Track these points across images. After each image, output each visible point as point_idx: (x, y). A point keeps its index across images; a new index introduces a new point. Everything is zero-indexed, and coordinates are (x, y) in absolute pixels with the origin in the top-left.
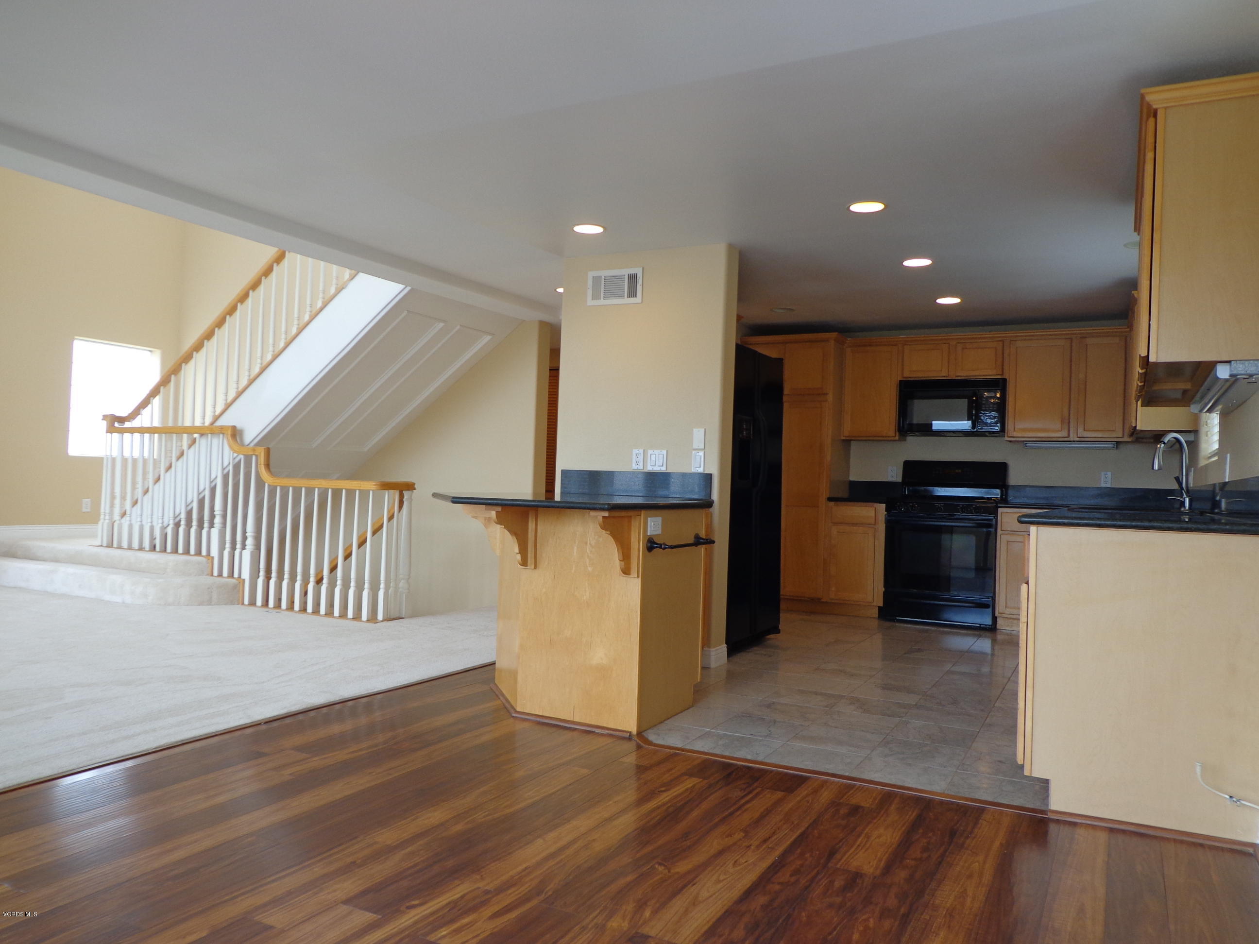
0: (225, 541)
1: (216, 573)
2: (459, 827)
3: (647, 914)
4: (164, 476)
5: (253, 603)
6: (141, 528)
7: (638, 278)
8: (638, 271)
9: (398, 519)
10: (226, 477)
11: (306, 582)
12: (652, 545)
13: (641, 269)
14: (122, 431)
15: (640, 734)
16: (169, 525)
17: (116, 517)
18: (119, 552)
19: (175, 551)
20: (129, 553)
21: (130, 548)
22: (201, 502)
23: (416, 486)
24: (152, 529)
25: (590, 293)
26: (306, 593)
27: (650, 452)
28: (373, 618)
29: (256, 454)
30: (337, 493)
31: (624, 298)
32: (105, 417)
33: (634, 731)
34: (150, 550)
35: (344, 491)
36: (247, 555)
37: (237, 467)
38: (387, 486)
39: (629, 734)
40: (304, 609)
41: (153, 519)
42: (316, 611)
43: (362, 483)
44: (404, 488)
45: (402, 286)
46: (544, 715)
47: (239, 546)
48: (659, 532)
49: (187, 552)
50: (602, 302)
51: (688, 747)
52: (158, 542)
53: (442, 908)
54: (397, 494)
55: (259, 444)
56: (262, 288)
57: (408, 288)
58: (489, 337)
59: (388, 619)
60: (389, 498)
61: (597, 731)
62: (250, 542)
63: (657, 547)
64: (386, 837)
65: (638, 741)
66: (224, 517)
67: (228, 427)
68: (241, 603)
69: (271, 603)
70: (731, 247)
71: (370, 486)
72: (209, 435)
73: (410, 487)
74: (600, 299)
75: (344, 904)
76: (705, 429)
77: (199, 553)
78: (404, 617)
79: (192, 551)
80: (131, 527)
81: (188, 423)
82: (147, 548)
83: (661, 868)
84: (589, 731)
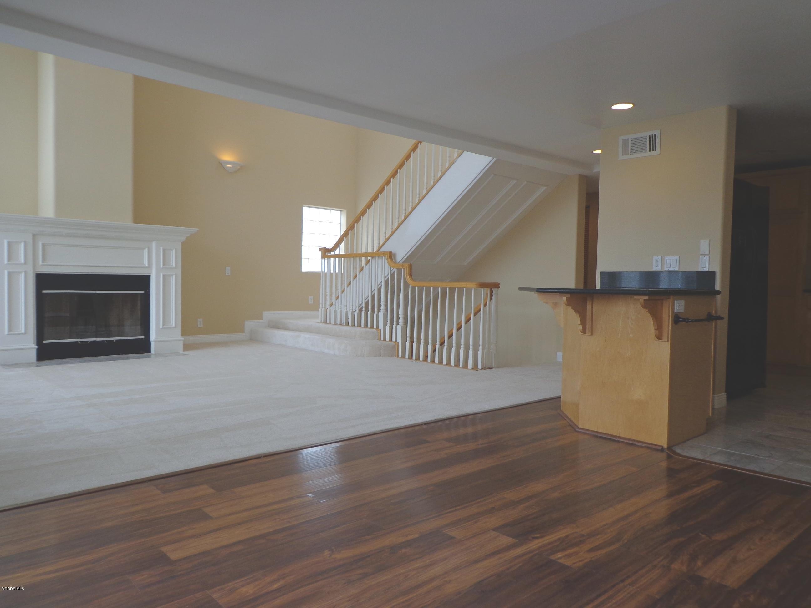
0: (387, 320)
1: (382, 339)
2: (556, 495)
3: (699, 563)
4: (353, 282)
5: (403, 356)
6: (341, 312)
7: (657, 137)
8: (657, 132)
9: (489, 305)
10: (386, 282)
11: (434, 345)
12: (677, 319)
13: (659, 130)
14: (329, 257)
15: (669, 448)
16: (356, 310)
17: (328, 306)
18: (330, 326)
19: (360, 325)
20: (336, 327)
21: (335, 324)
22: (373, 297)
23: (500, 285)
24: (347, 312)
25: (620, 150)
26: (434, 351)
27: (666, 257)
28: (475, 367)
29: (404, 268)
30: (452, 290)
31: (646, 152)
32: (321, 249)
33: (665, 446)
34: (346, 325)
35: (456, 289)
36: (399, 328)
37: (393, 276)
38: (483, 285)
39: (661, 447)
40: (433, 361)
41: (347, 307)
42: (441, 362)
43: (467, 284)
44: (493, 286)
45: (491, 158)
46: (599, 431)
47: (395, 323)
48: (683, 311)
49: (366, 326)
50: (630, 156)
51: (708, 459)
52: (350, 320)
53: (556, 541)
54: (489, 290)
55: (405, 262)
56: (405, 167)
57: (495, 159)
58: (544, 188)
59: (484, 368)
60: (484, 292)
61: (637, 444)
62: (401, 320)
63: (681, 321)
64: (510, 495)
65: (669, 452)
66: (386, 305)
67: (387, 252)
68: (397, 356)
69: (414, 357)
70: (731, 108)
71: (472, 285)
72: (377, 257)
73: (497, 286)
74: (628, 154)
75: (494, 531)
76: (710, 240)
77: (372, 327)
78: (494, 367)
79: (369, 326)
80: (335, 311)
81: (364, 251)
82: (345, 324)
83: (703, 536)
84: (632, 444)
